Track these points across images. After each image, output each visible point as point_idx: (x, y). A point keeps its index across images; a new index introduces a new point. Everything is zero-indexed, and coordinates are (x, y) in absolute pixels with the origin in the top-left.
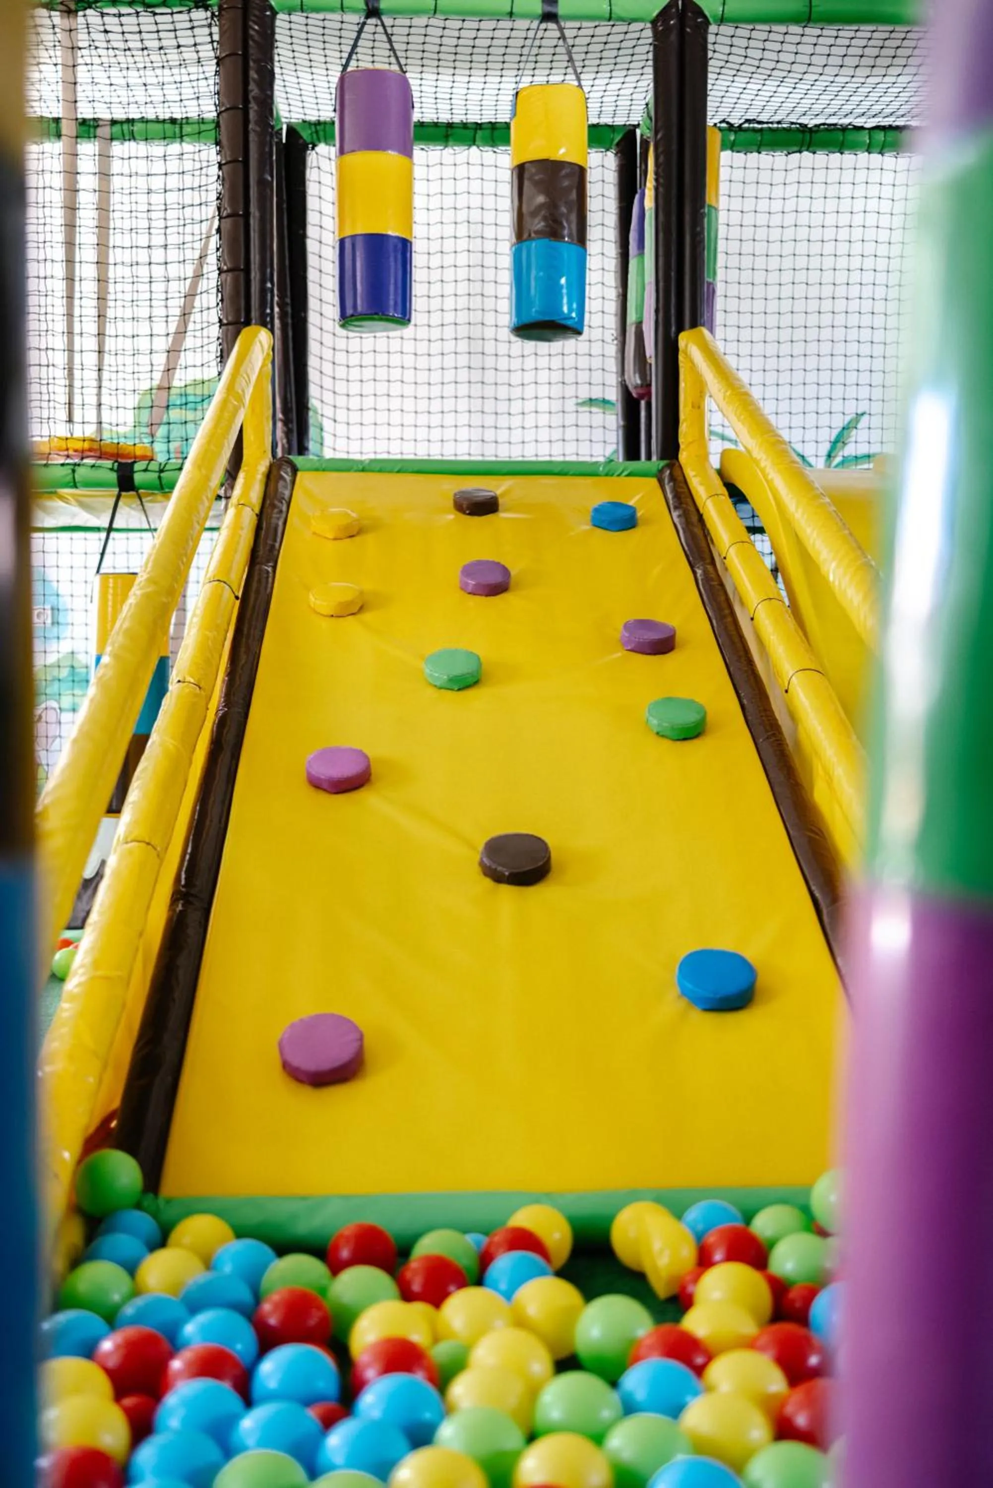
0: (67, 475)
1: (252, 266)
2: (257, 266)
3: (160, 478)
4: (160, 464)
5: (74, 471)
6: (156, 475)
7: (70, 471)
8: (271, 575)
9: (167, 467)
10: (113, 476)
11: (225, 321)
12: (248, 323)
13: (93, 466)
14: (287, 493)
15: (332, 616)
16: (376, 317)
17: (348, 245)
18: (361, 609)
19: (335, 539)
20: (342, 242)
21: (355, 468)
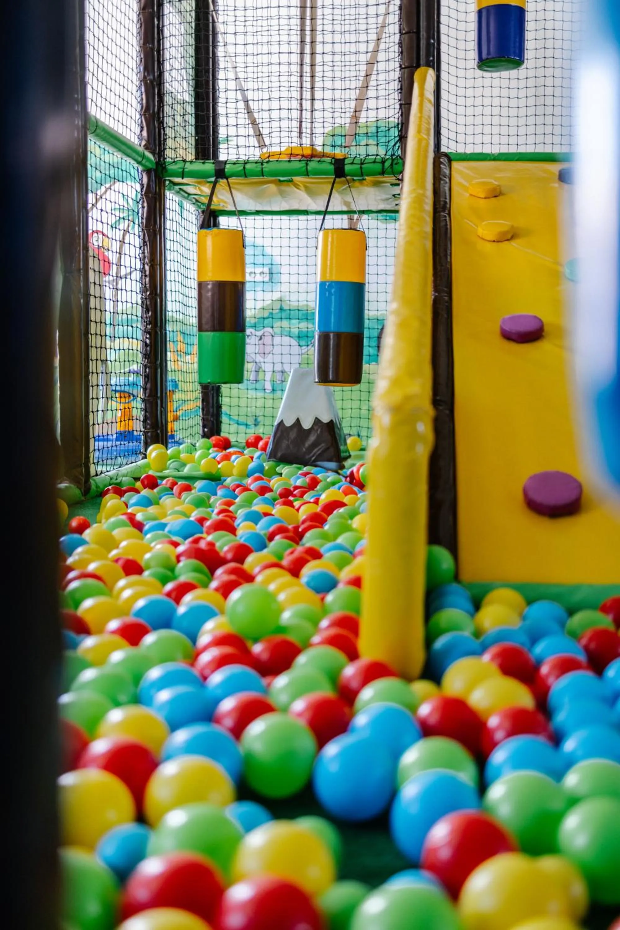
0: (302, 167)
1: (421, 30)
2: (424, 30)
3: (361, 167)
4: (361, 159)
5: (307, 164)
6: (359, 166)
7: (305, 165)
8: (448, 218)
9: (366, 161)
10: (332, 167)
11: (403, 66)
12: (418, 66)
13: (319, 161)
14: (447, 172)
15: (494, 241)
16: (503, 59)
17: (484, 14)
18: (512, 238)
19: (485, 198)
20: (480, 12)
21: (489, 158)
